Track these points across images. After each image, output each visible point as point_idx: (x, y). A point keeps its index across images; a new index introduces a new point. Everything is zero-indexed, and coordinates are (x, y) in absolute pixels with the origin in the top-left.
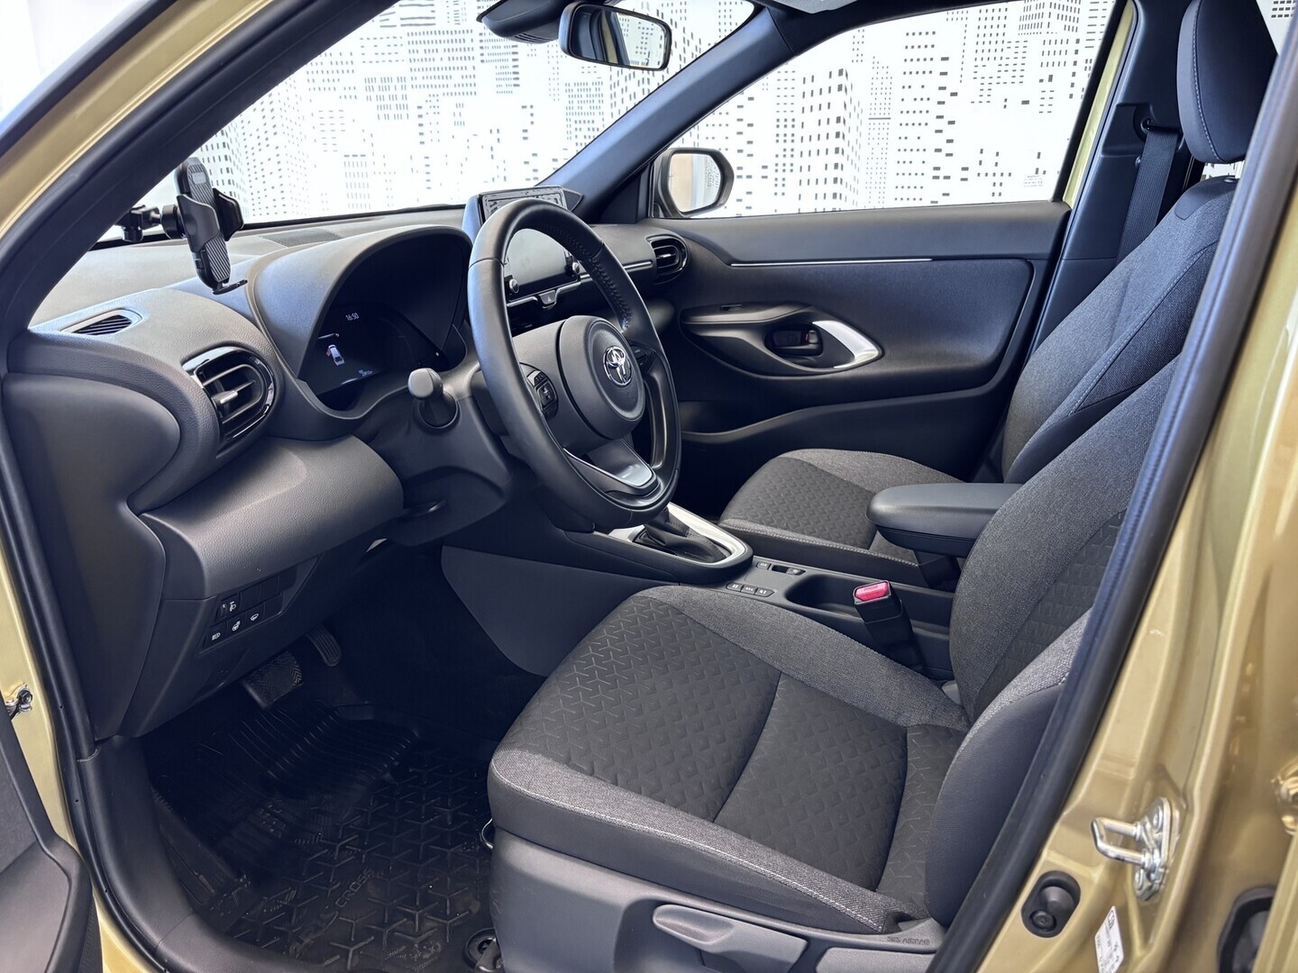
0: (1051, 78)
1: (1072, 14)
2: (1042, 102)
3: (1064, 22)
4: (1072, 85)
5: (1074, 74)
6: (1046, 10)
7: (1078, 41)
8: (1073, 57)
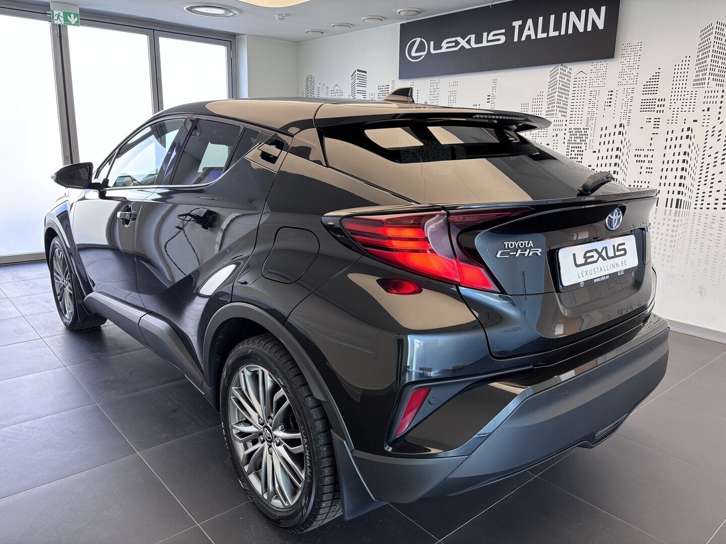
0: (557, 135)
1: (565, 110)
2: (554, 145)
3: (561, 113)
4: (564, 138)
5: (565, 134)
6: (555, 108)
7: (566, 121)
8: (565, 127)
